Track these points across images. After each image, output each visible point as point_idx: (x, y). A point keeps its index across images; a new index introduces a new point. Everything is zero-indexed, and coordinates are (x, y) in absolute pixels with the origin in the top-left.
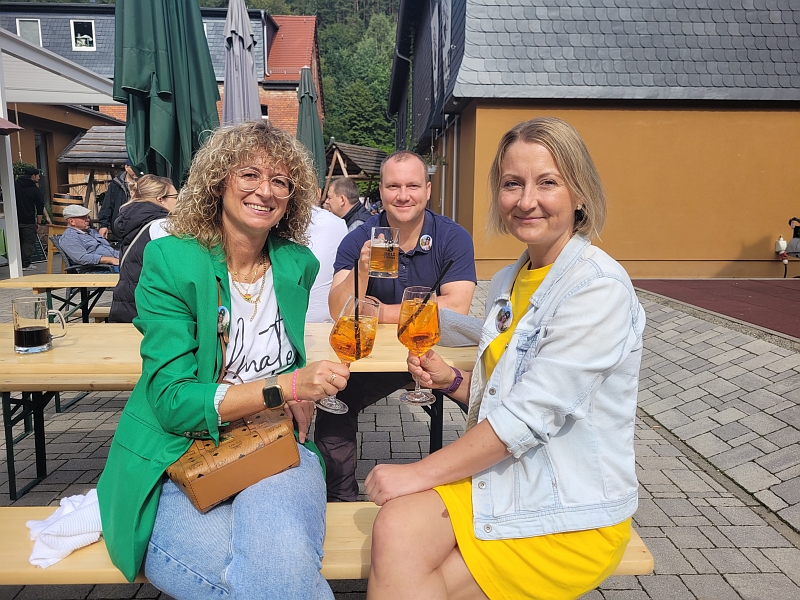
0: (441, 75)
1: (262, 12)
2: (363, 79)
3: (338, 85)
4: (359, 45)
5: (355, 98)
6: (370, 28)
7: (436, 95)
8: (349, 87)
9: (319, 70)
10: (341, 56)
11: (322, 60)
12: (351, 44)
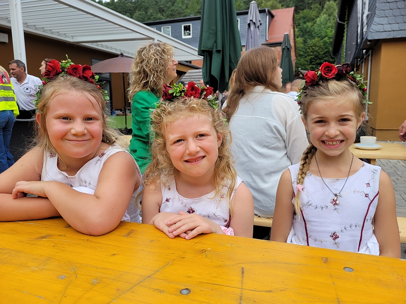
0: (362, 29)
1: (267, 9)
2: (319, 37)
3: (305, 42)
4: (318, 20)
5: (314, 47)
6: (325, 10)
7: (359, 41)
8: (310, 42)
9: (294, 35)
10: (307, 27)
11: (296, 30)
12: (314, 19)
